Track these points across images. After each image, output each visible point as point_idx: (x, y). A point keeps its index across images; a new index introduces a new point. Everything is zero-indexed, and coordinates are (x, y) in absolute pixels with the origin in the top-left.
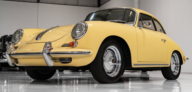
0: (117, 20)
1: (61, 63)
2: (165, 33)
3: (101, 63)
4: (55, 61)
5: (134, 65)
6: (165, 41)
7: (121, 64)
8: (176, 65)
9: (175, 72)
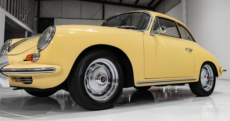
0: (125, 26)
1: (24, 83)
2: (194, 41)
3: (79, 84)
4: (16, 81)
5: (138, 83)
6: (190, 50)
7: (118, 84)
8: (208, 79)
9: (207, 88)
